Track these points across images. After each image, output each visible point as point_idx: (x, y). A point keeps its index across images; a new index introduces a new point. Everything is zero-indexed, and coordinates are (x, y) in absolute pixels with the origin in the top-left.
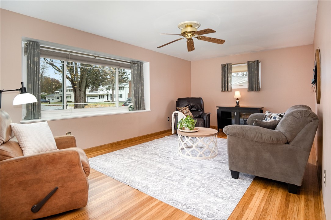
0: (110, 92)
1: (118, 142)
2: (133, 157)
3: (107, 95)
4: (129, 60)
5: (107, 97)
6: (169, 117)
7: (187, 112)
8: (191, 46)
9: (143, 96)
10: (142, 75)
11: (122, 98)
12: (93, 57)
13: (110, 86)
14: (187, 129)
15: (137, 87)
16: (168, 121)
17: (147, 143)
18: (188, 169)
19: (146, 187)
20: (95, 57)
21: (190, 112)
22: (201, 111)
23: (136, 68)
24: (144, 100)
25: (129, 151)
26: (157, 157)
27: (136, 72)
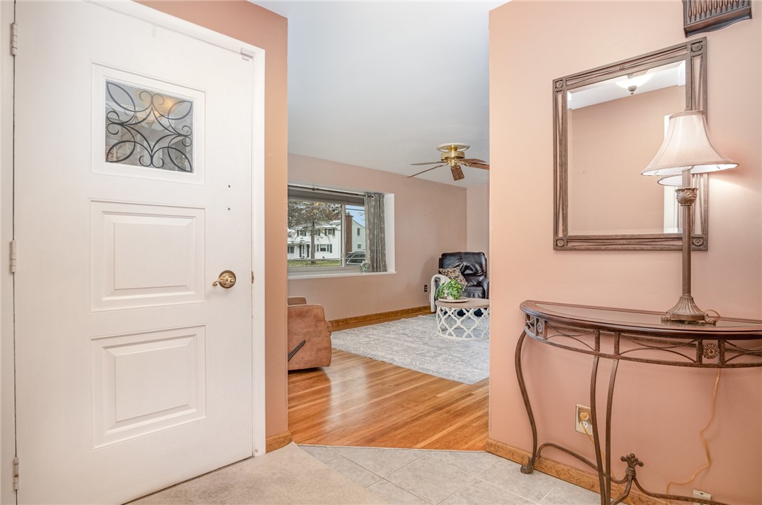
0: (307, 239)
1: (346, 320)
2: (371, 336)
3: (300, 246)
4: (362, 192)
5: (299, 249)
6: (426, 286)
7: (456, 277)
8: (457, 173)
9: (383, 248)
10: (381, 215)
11: (331, 252)
12: (311, 191)
13: (306, 227)
14: (450, 299)
15: (373, 235)
16: (426, 291)
17: (391, 323)
18: (446, 348)
19: (392, 359)
20: (313, 189)
21: (461, 277)
22: (482, 275)
23: (373, 203)
24: (385, 256)
25: (365, 331)
26: (406, 336)
27: (372, 210)
